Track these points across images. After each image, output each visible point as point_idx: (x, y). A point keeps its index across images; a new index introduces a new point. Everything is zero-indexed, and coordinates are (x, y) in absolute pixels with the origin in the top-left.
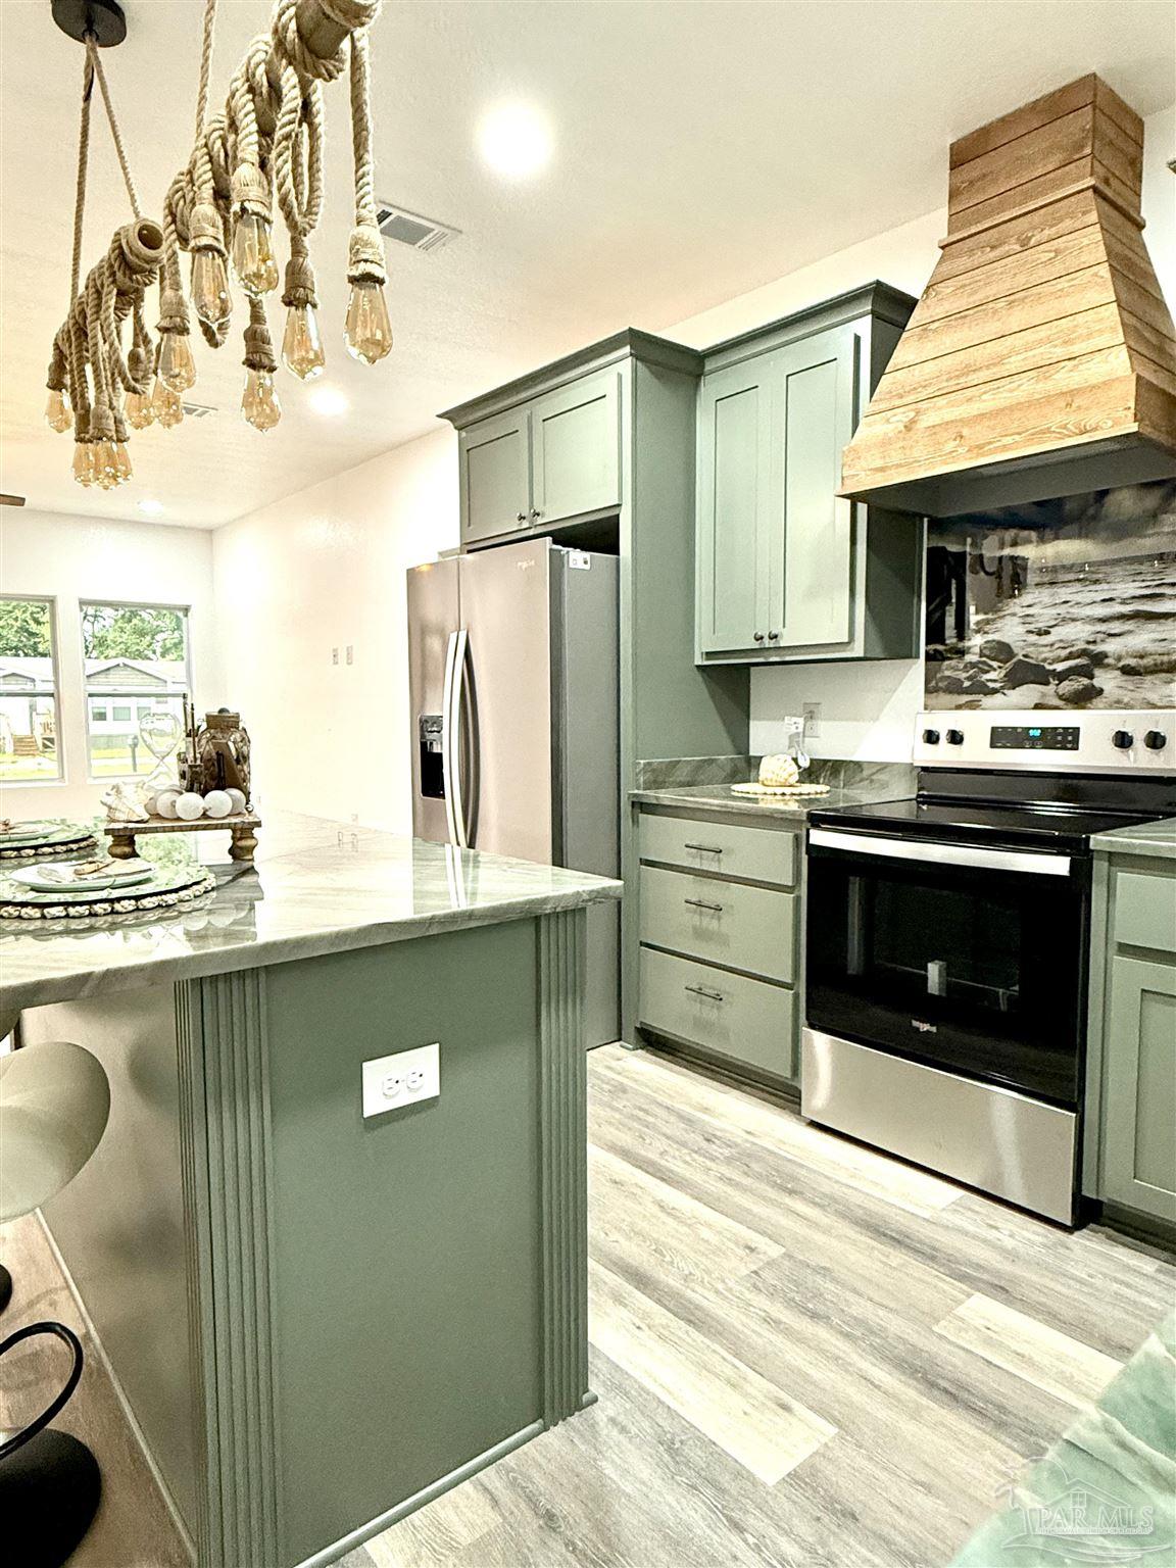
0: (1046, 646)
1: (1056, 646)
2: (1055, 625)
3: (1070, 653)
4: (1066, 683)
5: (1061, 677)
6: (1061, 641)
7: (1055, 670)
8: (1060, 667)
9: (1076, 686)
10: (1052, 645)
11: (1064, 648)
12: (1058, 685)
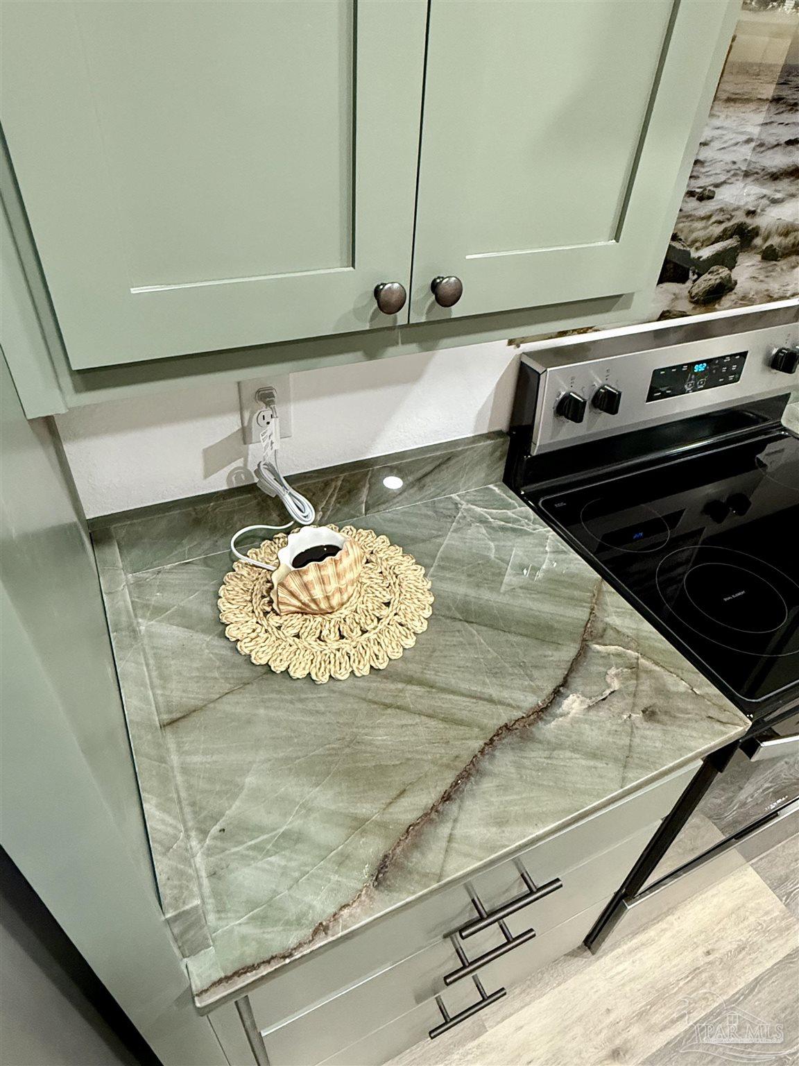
0: (702, 219)
1: (713, 219)
2: (724, 183)
3: (725, 230)
4: (706, 276)
5: (703, 267)
6: (722, 210)
7: (699, 258)
8: (706, 253)
9: (712, 282)
10: (710, 217)
11: (720, 222)
12: (695, 281)
